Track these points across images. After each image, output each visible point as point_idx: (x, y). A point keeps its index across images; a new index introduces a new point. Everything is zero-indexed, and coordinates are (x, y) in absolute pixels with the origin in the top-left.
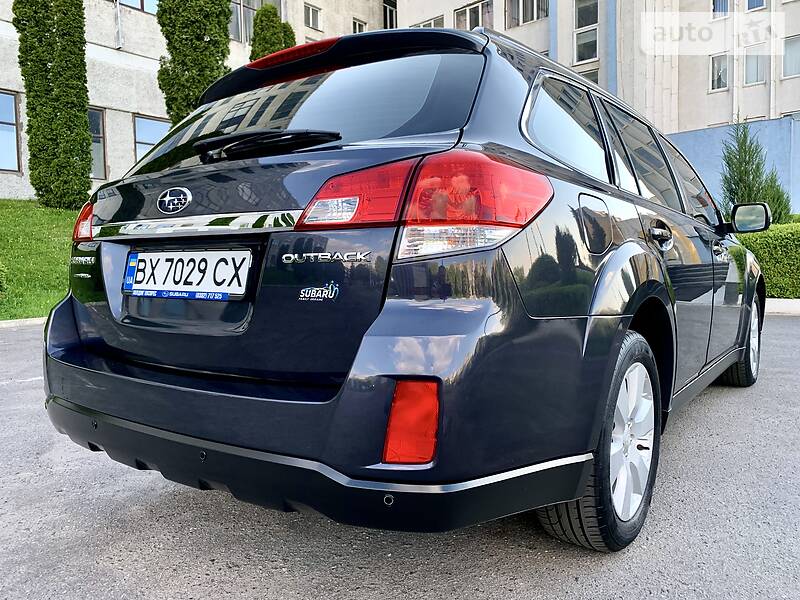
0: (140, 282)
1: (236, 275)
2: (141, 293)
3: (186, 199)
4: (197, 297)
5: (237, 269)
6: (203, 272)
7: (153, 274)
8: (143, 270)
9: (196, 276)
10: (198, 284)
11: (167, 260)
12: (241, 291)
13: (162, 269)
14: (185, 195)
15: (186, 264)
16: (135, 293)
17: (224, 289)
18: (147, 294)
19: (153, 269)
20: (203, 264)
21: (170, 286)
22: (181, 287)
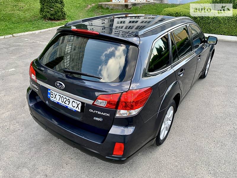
0: (52, 98)
1: (78, 106)
2: (53, 101)
3: (63, 87)
4: (68, 108)
5: (78, 105)
6: (69, 102)
7: (55, 97)
8: (53, 95)
9: (67, 102)
10: (68, 105)
11: (59, 95)
12: (79, 111)
13: (58, 97)
14: (63, 85)
15: (64, 98)
16: (51, 100)
17: (75, 108)
18: (54, 101)
19: (55, 96)
20: (69, 100)
21: (60, 102)
22: (63, 103)
